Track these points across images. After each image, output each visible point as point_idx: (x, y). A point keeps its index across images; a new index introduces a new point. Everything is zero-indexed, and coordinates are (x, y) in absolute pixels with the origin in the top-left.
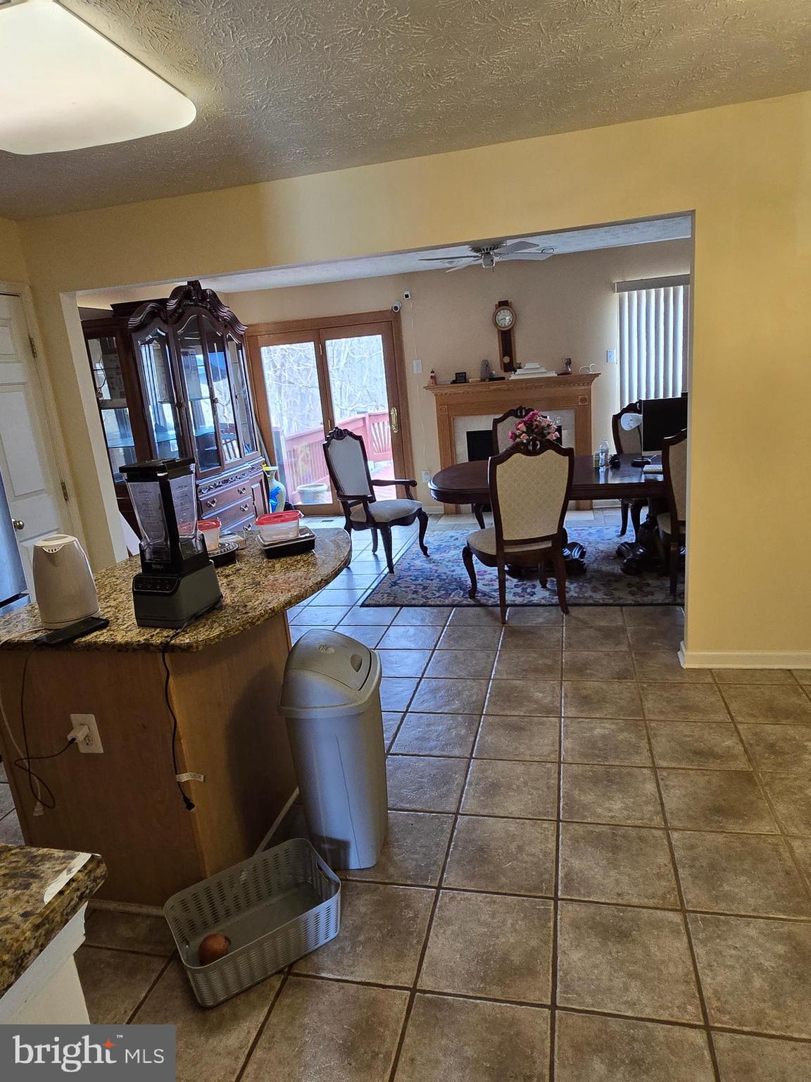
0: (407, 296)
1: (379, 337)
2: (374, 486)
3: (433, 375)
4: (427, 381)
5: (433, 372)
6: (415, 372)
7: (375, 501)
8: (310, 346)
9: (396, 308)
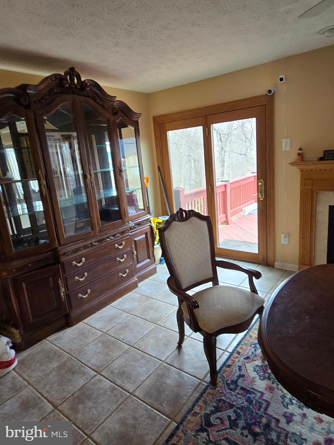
0: (281, 79)
1: (254, 120)
2: (218, 268)
3: (300, 152)
4: (294, 156)
5: (300, 149)
6: (284, 149)
7: (218, 285)
8: (200, 129)
9: (270, 91)
